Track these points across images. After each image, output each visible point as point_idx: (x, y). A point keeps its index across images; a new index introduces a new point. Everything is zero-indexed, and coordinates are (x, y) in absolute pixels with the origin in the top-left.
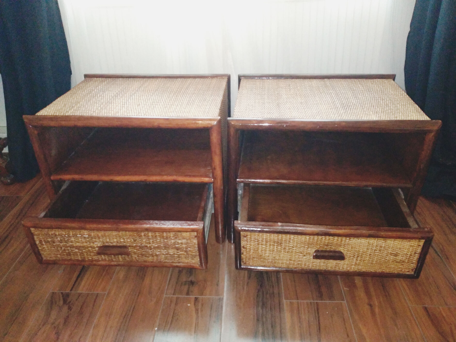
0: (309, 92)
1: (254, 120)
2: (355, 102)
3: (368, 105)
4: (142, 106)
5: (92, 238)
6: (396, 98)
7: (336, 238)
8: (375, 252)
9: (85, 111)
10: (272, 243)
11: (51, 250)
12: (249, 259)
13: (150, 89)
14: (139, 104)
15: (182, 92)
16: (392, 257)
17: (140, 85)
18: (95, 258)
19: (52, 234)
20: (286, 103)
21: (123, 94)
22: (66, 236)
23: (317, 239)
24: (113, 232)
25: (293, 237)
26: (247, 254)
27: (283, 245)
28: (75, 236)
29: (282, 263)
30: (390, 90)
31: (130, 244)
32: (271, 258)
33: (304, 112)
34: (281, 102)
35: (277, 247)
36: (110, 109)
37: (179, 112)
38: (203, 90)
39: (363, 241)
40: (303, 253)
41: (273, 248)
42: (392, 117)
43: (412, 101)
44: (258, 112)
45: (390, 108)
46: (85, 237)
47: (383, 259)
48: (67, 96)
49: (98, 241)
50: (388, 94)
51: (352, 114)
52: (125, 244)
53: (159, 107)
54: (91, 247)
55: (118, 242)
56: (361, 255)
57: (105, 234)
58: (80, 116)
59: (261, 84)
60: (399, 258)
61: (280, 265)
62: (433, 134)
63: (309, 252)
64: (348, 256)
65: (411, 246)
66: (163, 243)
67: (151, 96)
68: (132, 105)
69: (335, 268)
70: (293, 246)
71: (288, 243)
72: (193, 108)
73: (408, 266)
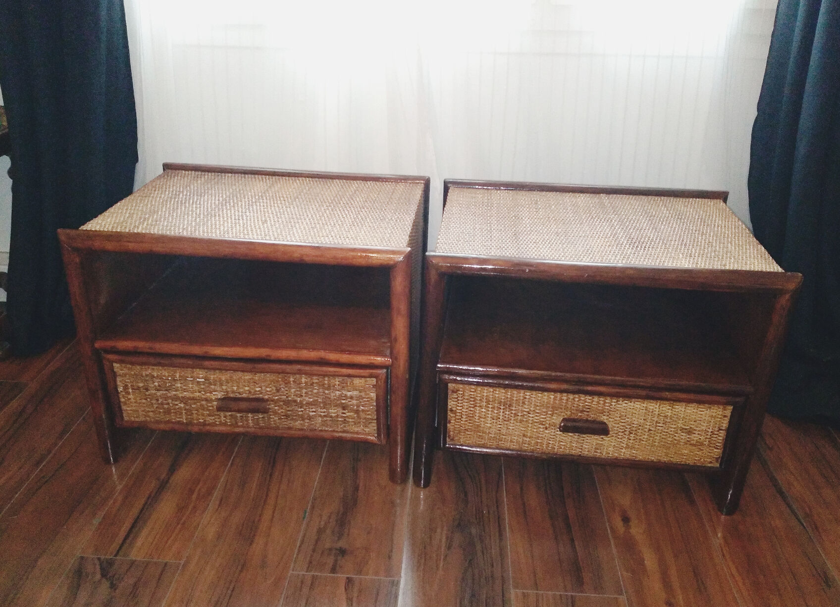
0: (571, 216)
1: (473, 258)
2: (654, 235)
3: (677, 242)
4: (271, 223)
5: (210, 384)
6: (727, 232)
7: (596, 399)
8: (657, 426)
9: (169, 228)
10: (496, 405)
11: (140, 403)
12: (460, 432)
13: (285, 196)
14: (266, 221)
15: (342, 203)
16: (684, 436)
17: (266, 188)
18: (210, 420)
19: (147, 375)
20: (529, 232)
21: (235, 201)
22: (170, 378)
23: (567, 400)
24: (246, 374)
25: (530, 395)
26: (457, 422)
27: (514, 408)
28: (184, 379)
29: (511, 441)
30: (717, 218)
31: (270, 396)
32: (493, 430)
33: (561, 250)
34: (520, 231)
35: (503, 412)
36: (214, 226)
37: (338, 237)
38: (381, 202)
39: (638, 406)
40: (544, 423)
41: (497, 413)
42: (717, 265)
43: (755, 239)
44: (480, 246)
45: (714, 249)
46: (198, 382)
47: (670, 439)
48: (133, 200)
49: (219, 389)
50: (713, 225)
51: (646, 256)
52: (261, 395)
53: (302, 227)
54: (206, 400)
55: (250, 392)
56: (636, 431)
57: (231, 377)
58: (158, 235)
59: (486, 198)
60: (695, 437)
61: (508, 445)
62: (787, 296)
63: (554, 423)
64: (616, 432)
65: (712, 416)
66: (322, 397)
67: (286, 207)
68: (252, 220)
69: (595, 452)
70: (528, 410)
71: (521, 404)
72: (363, 232)
73: (710, 453)
